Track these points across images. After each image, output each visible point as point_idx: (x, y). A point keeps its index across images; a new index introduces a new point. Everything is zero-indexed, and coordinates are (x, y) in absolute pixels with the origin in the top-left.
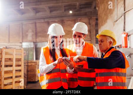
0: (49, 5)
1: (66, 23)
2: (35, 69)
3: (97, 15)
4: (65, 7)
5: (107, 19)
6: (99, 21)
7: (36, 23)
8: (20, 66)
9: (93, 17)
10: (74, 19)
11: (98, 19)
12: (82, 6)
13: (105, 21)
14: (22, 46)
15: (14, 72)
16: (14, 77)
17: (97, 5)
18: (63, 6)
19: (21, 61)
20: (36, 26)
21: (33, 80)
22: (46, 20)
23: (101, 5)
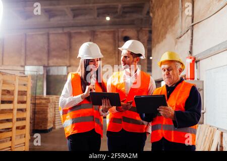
0: (72, 6)
1: (99, 36)
2: (47, 109)
3: (151, 24)
4: (98, 9)
5: (166, 33)
6: (154, 36)
7: (48, 35)
8: (24, 102)
9: (145, 28)
10: (113, 30)
11: (153, 32)
12: (126, 10)
13: (162, 37)
14: (24, 71)
15: (15, 111)
16: (15, 119)
17: (151, 8)
18: (96, 8)
19: (26, 95)
20: (48, 39)
21: (43, 128)
22: (66, 30)
23: (158, 10)
